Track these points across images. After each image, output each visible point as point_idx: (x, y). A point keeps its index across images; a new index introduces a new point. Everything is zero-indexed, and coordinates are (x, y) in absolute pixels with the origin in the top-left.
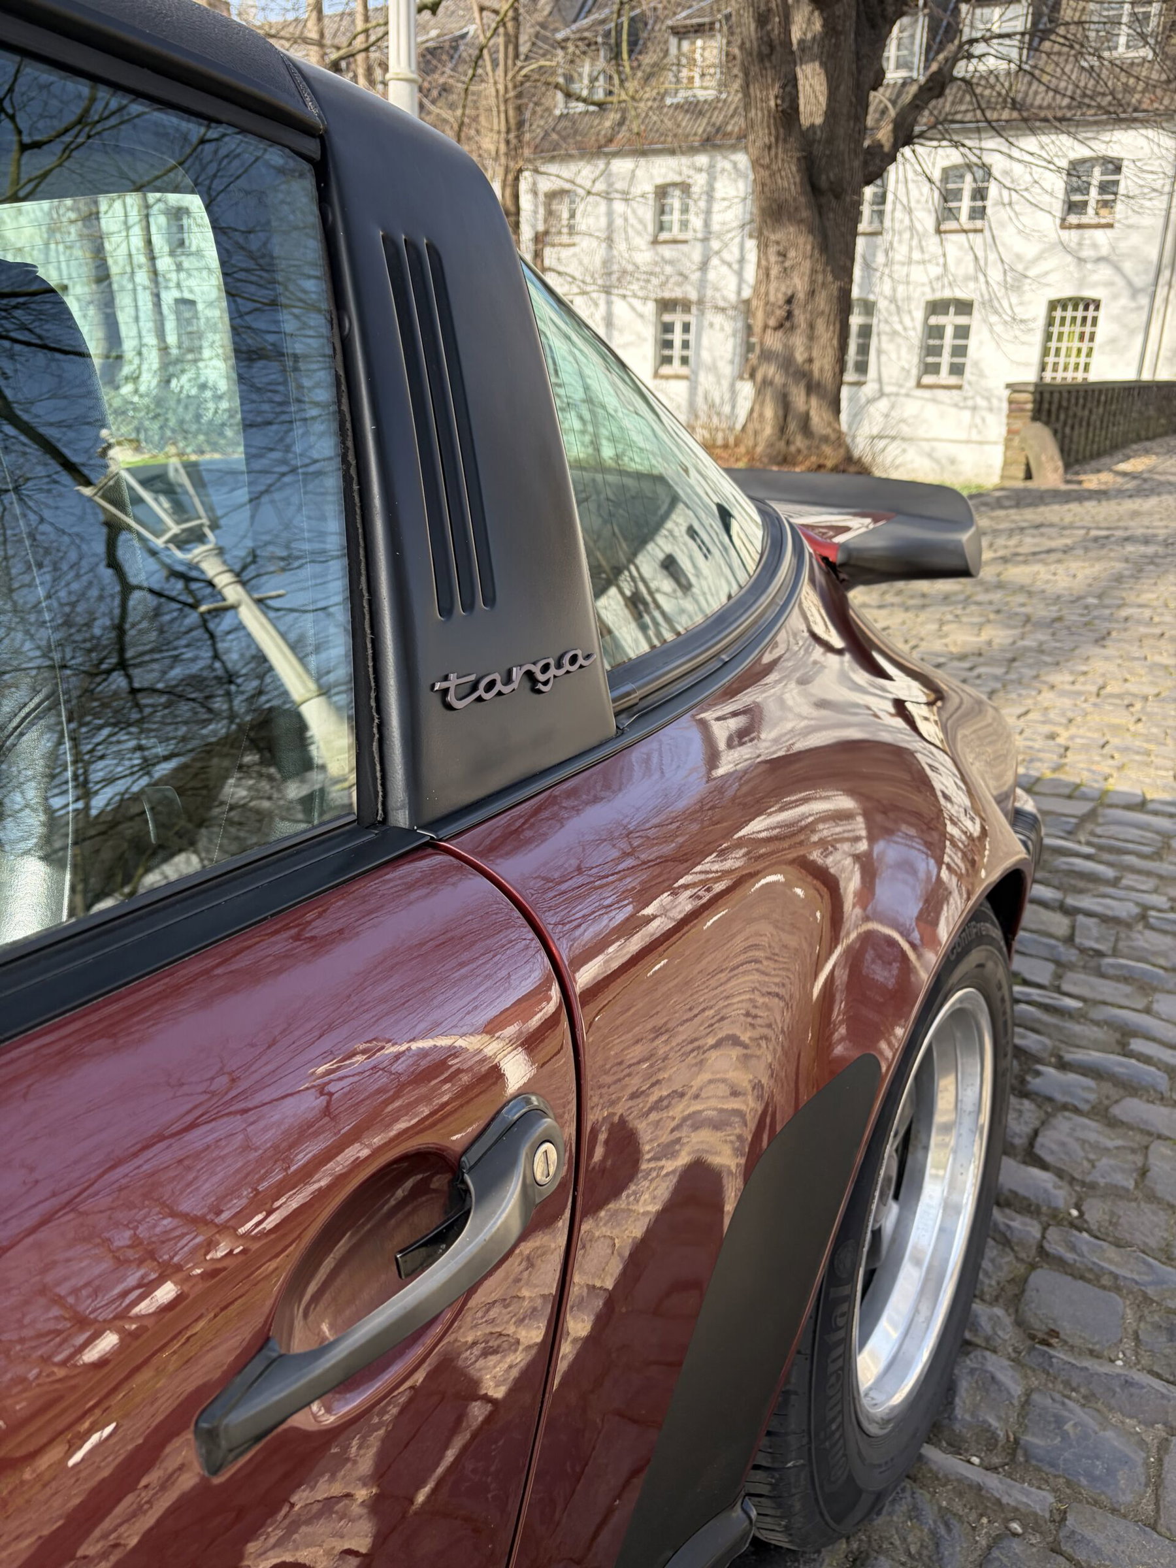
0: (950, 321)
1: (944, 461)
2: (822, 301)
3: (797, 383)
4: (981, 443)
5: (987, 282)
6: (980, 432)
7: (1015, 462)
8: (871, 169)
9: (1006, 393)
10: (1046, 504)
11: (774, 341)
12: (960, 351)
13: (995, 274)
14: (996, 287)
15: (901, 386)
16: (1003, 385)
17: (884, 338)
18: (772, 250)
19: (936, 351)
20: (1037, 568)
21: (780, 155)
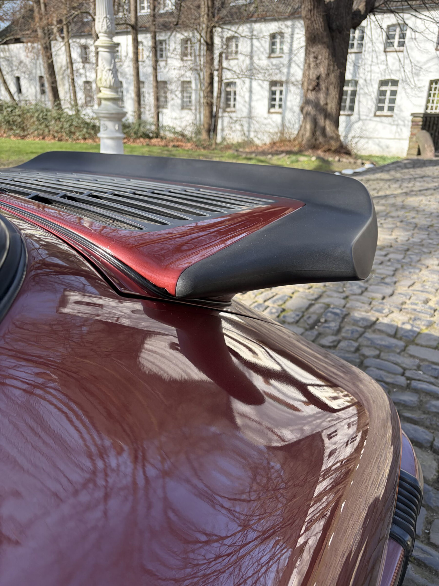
0: (388, 89)
1: (384, 147)
2: (333, 78)
3: (320, 113)
4: (400, 139)
5: (404, 71)
6: (399, 135)
7: (413, 148)
8: (355, 21)
9: (411, 118)
10: (426, 166)
11: (311, 96)
12: (393, 101)
13: (408, 69)
14: (408, 74)
15: (367, 116)
16: (409, 114)
17: (361, 96)
18: (312, 56)
19: (383, 101)
20: (421, 198)
21: (315, 14)
